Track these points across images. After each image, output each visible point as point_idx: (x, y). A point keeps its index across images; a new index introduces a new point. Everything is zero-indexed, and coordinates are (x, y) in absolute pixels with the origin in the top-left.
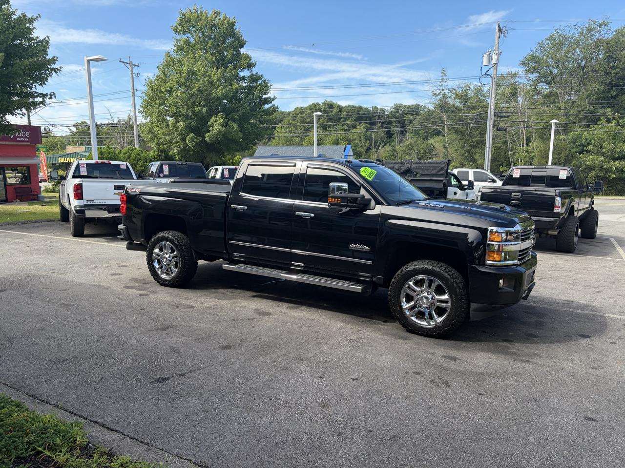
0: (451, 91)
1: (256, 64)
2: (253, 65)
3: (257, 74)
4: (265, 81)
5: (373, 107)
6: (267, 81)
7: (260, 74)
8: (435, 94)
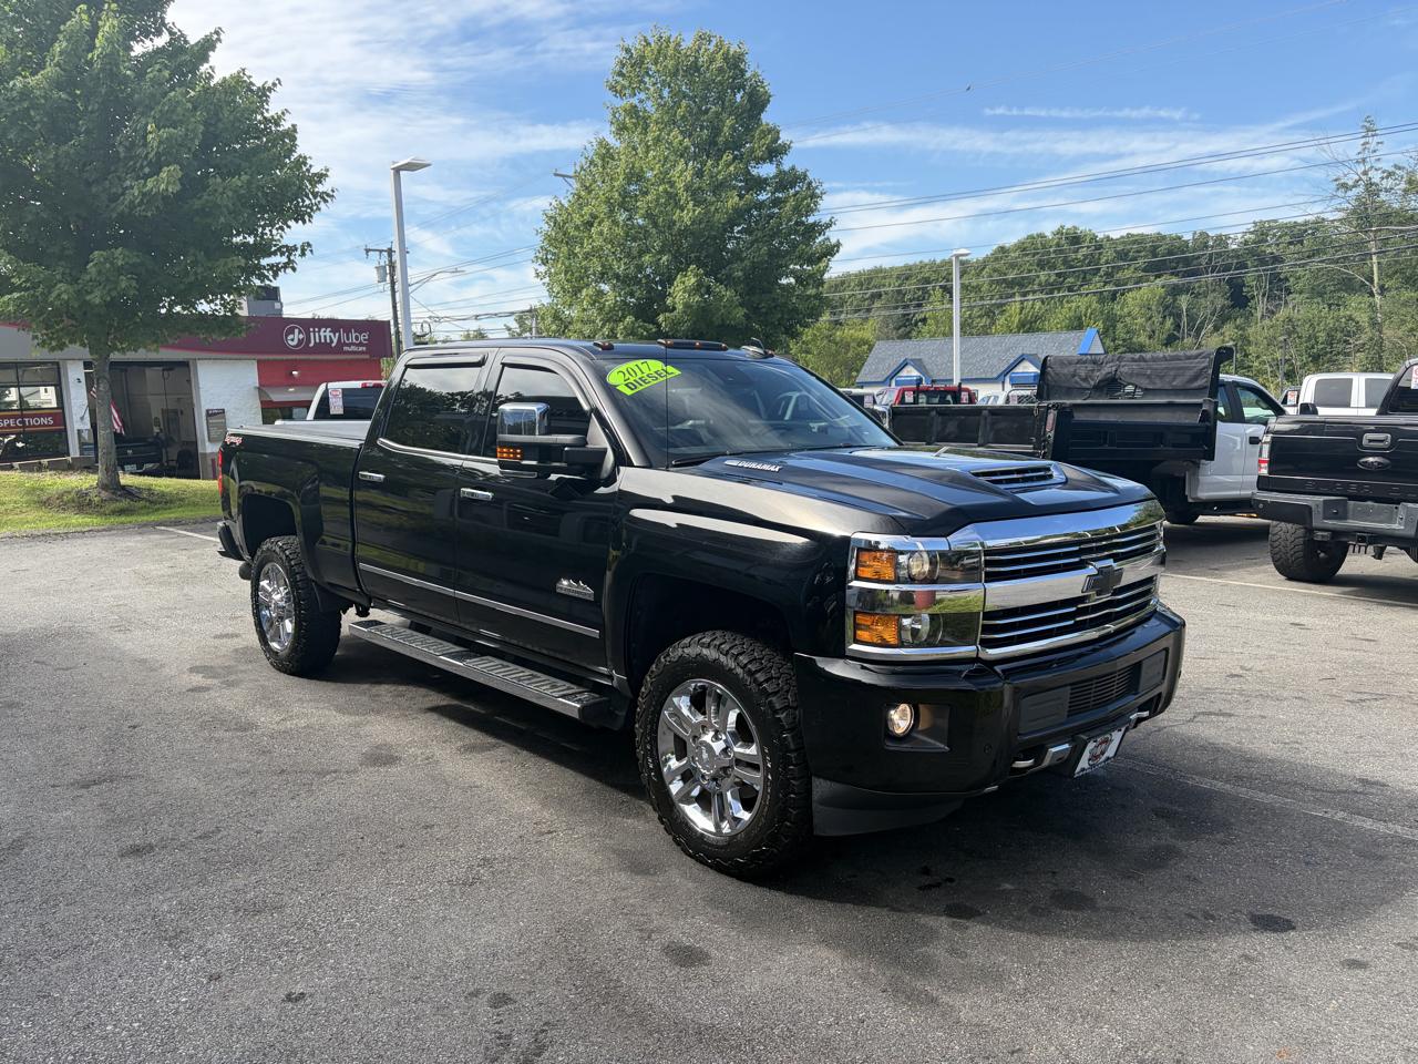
0: (1390, 174)
1: (789, 147)
2: (784, 150)
3: (793, 168)
4: (810, 183)
5: (1195, 233)
6: (814, 185)
7: (800, 169)
8: (1345, 187)
